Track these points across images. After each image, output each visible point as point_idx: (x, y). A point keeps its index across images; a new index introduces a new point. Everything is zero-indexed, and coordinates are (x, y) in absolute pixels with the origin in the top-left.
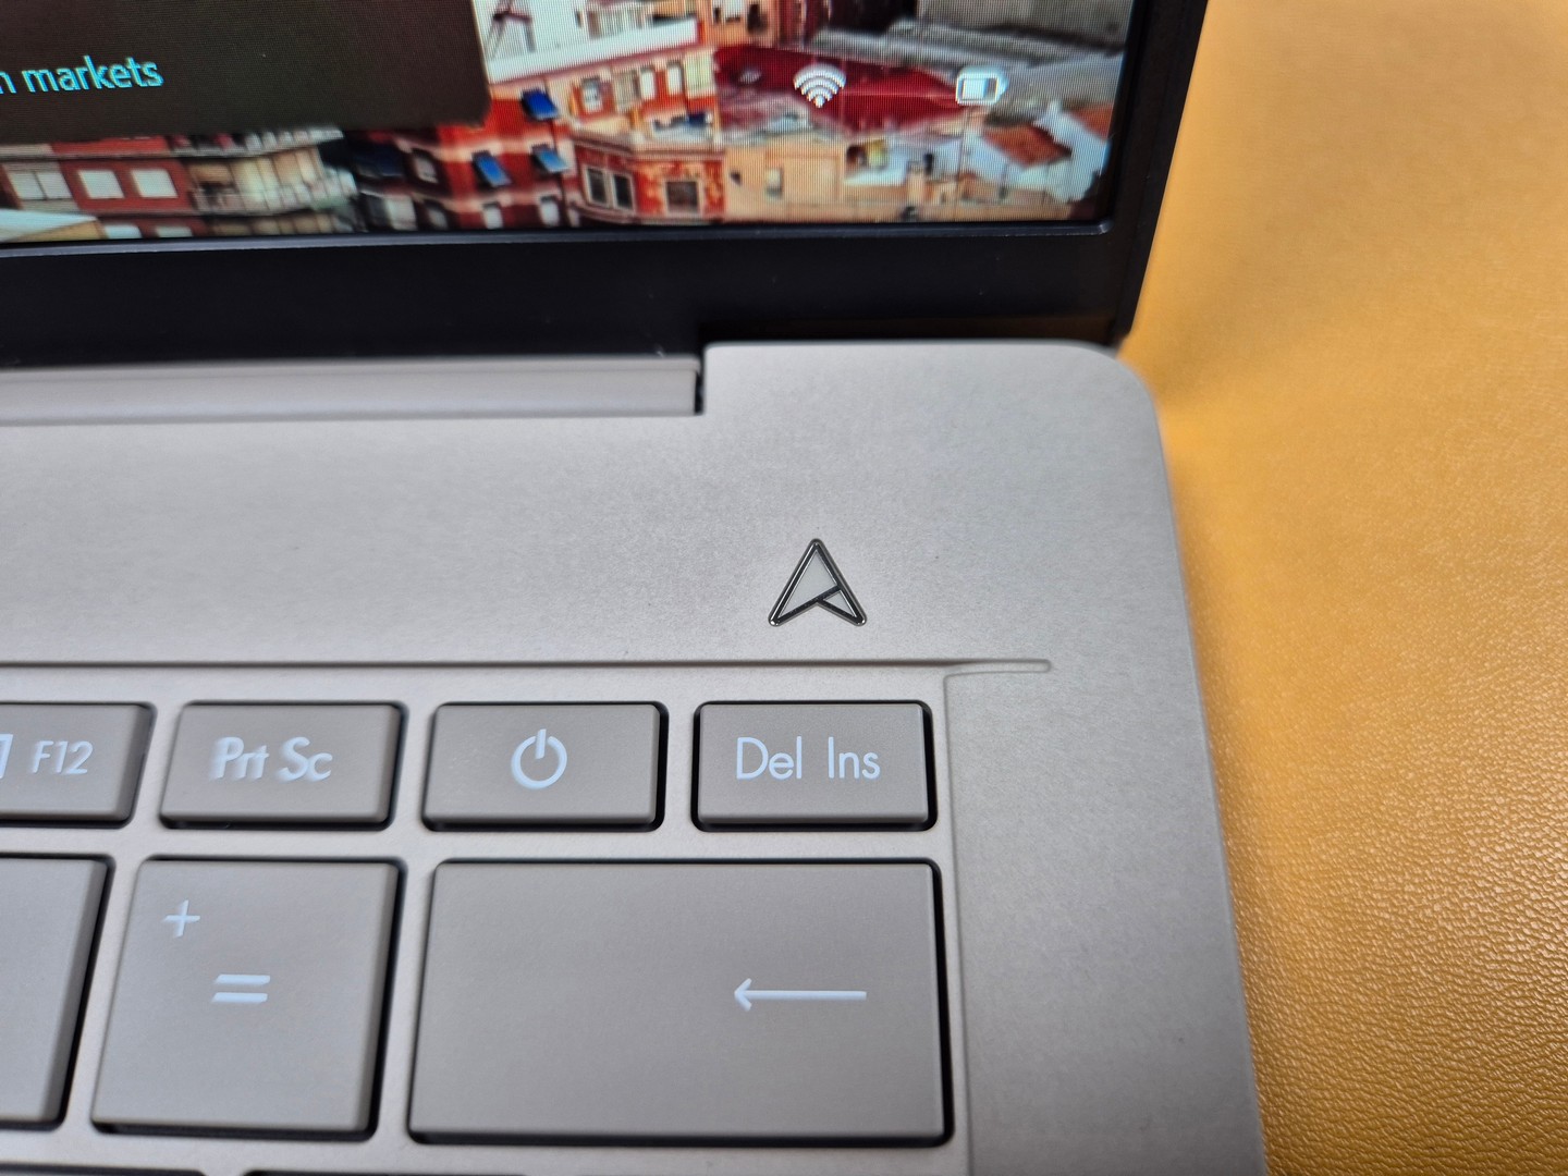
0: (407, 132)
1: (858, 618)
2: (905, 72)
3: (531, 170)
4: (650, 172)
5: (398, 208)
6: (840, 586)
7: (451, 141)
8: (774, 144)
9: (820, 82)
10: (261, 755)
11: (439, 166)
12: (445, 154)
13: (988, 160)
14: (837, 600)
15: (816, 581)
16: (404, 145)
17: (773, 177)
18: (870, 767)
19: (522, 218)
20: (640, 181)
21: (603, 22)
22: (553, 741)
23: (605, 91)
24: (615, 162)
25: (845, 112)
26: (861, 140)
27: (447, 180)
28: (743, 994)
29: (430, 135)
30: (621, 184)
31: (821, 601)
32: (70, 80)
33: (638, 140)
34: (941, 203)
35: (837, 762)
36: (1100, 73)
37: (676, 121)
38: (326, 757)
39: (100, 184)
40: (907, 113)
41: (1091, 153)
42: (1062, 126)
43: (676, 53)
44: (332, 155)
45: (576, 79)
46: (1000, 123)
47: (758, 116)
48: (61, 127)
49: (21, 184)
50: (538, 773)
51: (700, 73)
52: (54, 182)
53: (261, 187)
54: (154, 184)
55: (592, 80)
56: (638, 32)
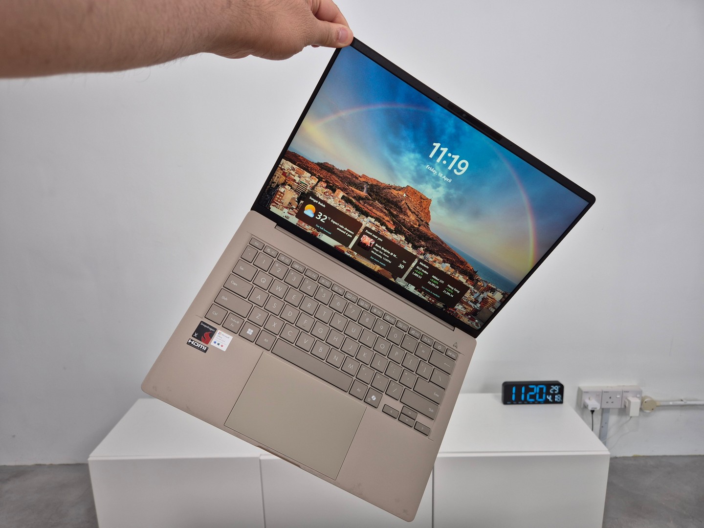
1: (457, 348)
2: (474, 318)
3: (453, 312)
4: (458, 316)
5: (444, 310)
6: (457, 345)
8: (465, 318)
9: (469, 317)
10: (427, 339)
13: (475, 325)
15: (455, 344)
17: (463, 319)
18: (454, 356)
19: (450, 314)
22: (441, 346)
25: (469, 319)
27: (448, 310)
28: (445, 363)
29: (449, 308)
30: (456, 315)
31: (455, 346)
32: (435, 295)
33: (459, 314)
34: (471, 325)
36: (482, 324)
37: (461, 314)
39: (430, 299)
40: (472, 320)
41: (480, 327)
42: (479, 325)
44: (443, 305)
46: (476, 323)
47: (465, 316)
48: (432, 296)
49: (426, 296)
50: (439, 348)
51: (465, 313)
52: (428, 297)
53: (438, 304)
54: (433, 301)
55: (459, 310)
56: (463, 310)
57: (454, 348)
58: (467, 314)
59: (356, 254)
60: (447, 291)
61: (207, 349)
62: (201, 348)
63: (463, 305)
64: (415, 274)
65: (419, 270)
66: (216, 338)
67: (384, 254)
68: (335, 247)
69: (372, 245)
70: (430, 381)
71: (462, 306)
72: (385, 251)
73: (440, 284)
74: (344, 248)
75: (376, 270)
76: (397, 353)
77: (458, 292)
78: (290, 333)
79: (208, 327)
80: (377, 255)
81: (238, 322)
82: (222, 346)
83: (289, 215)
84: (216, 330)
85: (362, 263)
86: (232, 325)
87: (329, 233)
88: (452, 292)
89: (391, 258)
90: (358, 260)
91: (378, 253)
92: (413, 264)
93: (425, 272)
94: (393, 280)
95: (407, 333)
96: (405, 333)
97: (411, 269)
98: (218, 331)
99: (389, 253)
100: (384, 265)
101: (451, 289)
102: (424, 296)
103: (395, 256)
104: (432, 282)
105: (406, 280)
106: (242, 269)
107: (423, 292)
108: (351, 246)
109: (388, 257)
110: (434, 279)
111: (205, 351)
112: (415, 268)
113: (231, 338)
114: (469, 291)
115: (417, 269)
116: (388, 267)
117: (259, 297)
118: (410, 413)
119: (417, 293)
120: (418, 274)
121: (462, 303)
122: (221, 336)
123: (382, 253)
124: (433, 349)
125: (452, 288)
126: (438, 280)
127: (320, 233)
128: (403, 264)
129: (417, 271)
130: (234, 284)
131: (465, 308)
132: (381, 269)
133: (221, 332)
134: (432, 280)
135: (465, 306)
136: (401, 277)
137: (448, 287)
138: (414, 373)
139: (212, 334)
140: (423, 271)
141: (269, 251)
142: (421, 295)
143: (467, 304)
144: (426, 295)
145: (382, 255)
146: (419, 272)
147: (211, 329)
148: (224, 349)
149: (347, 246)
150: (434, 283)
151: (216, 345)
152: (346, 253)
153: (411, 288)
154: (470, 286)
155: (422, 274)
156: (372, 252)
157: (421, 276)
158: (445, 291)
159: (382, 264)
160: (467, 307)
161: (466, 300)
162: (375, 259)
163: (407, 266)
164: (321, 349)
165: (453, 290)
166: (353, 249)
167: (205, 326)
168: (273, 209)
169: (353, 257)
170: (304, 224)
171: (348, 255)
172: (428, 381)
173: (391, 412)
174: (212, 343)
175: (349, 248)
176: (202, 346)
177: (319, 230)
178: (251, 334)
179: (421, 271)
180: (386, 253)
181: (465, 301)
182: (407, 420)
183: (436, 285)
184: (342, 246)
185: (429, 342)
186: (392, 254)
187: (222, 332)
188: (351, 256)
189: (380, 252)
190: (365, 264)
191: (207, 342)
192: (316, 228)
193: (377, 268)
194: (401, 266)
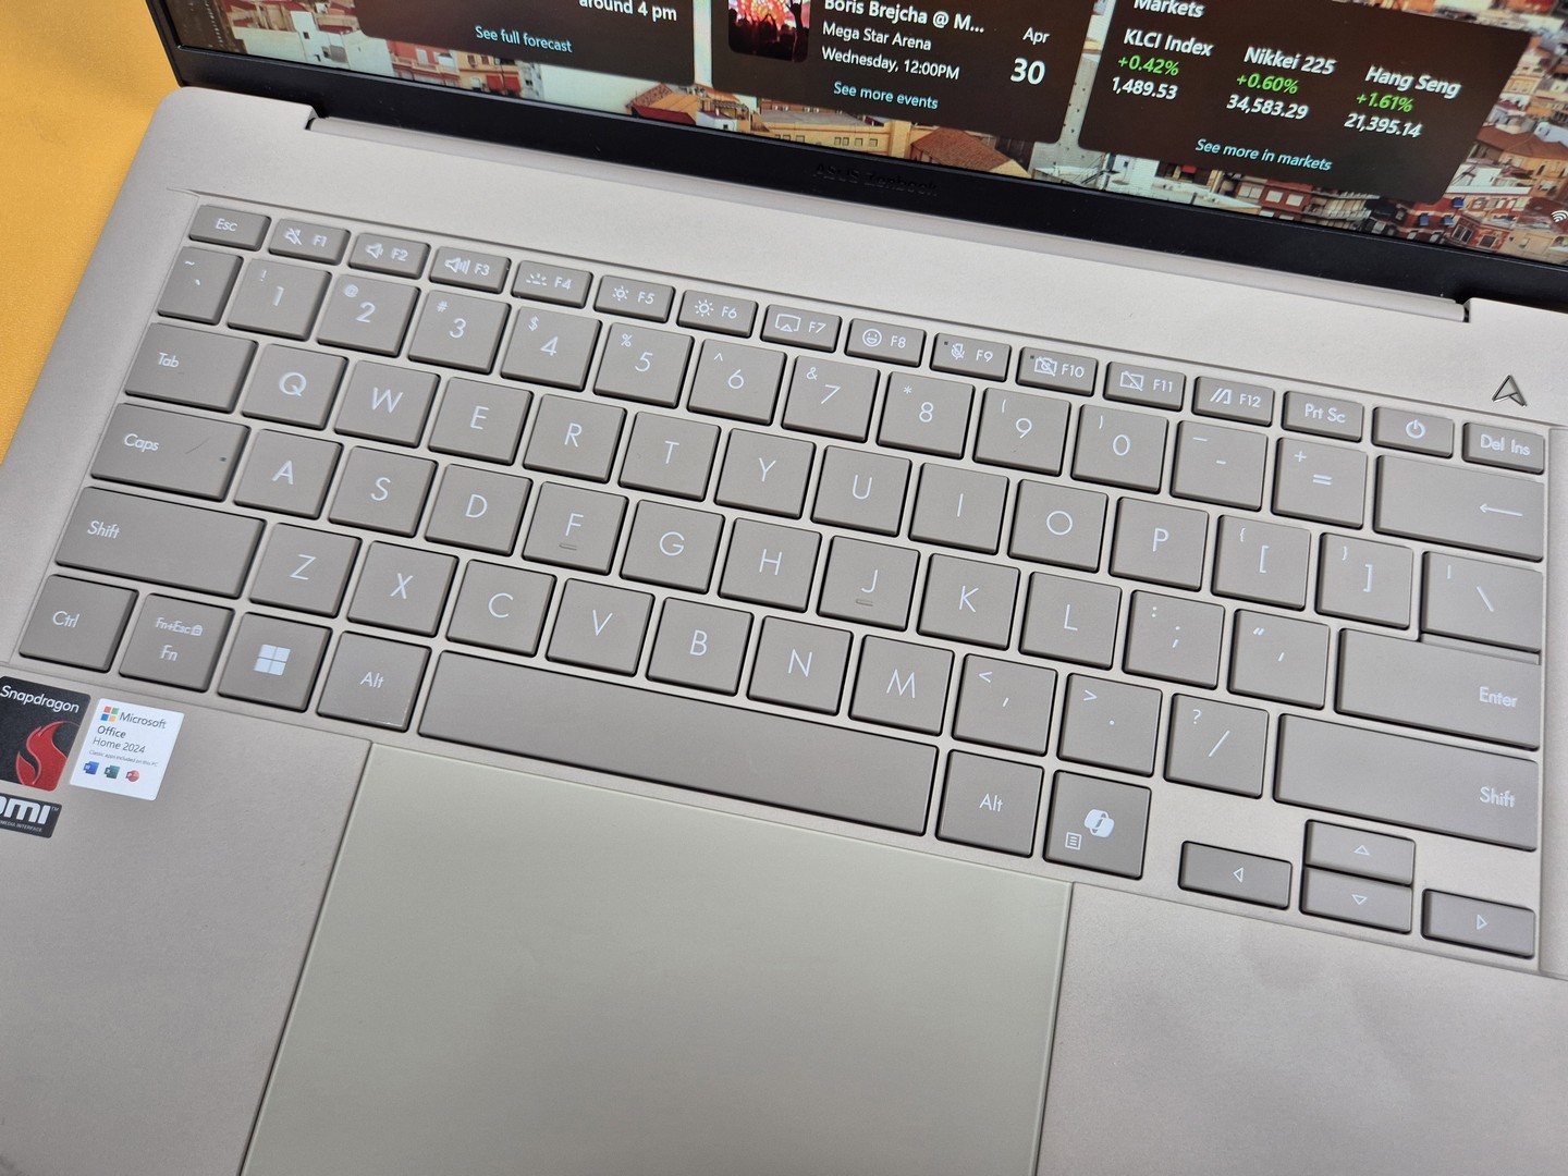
0: (1401, 202)
1: (1523, 403)
3: (1440, 223)
4: (1481, 231)
5: (1380, 226)
6: (1518, 392)
7: (1417, 209)
8: (1533, 231)
10: (1320, 411)
11: (1406, 215)
12: (1411, 212)
14: (1515, 396)
15: (1508, 389)
16: (1399, 206)
17: (1524, 242)
18: (1526, 451)
19: (1422, 240)
20: (1476, 233)
21: (1499, 182)
22: (1420, 425)
23: (1485, 202)
24: (1471, 226)
26: (1563, 235)
27: (1407, 221)
28: (1483, 508)
29: (1411, 205)
30: (1469, 233)
31: (1510, 396)
32: (1296, 161)
33: (1485, 221)
35: (1515, 448)
37: (1502, 217)
38: (1343, 416)
39: (1274, 197)
43: (1516, 197)
44: (1369, 204)
45: (1477, 197)
47: (1533, 221)
48: (1278, 175)
49: (1244, 191)
50: (1415, 433)
51: (1522, 204)
52: (1257, 192)
53: (1334, 209)
54: (1295, 201)
55: (1482, 199)
56: (1509, 187)
57: (1509, 407)
58: (1541, 206)
59: (750, 102)
60: (1370, 112)
61: (53, 817)
62: (20, 816)
63: (1505, 158)
64: (1135, 87)
65: (1146, 54)
66: (89, 744)
67: (897, 38)
68: (635, 109)
69: (805, 11)
70: (1422, 632)
71: (1496, 172)
72: (894, 14)
73: (1309, 86)
74: (676, 100)
75: (899, 150)
76: (1161, 535)
77: (1451, 90)
78: (501, 605)
79: (41, 700)
80: (863, 60)
81: (199, 628)
82: (132, 777)
83: (335, 39)
84: (83, 700)
85: (812, 138)
86: (168, 653)
87: (558, 46)
88: (1406, 105)
89: (947, 45)
90: (782, 134)
91: (861, 47)
92: (1098, 29)
93: (1194, 47)
94: (1012, 168)
95: (1186, 414)
96: (1174, 418)
97: (1089, 63)
98: (100, 706)
99: (923, 18)
100: (931, 103)
101: (1391, 89)
102: (1231, 194)
103: (963, 22)
104: (1255, 93)
105: (1088, 140)
106: (172, 363)
107: (1216, 175)
108: (703, 71)
109: (927, 46)
110: (1265, 70)
111: (46, 830)
112: (1114, 43)
113: (174, 720)
114: (1530, 59)
115: (1131, 50)
116: (955, 108)
117: (287, 471)
118: (1363, 852)
119: (1181, 191)
120: (1145, 76)
121: (1493, 149)
122: (117, 723)
123: (882, 38)
124: (1376, 451)
125: (1404, 82)
126: (1290, 62)
127: (521, 69)
128: (1032, 53)
129: (1134, 63)
130: (144, 445)
131: (1522, 175)
132: (920, 133)
133: (113, 704)
134: (1253, 81)
135: (1518, 162)
136: (1052, 135)
137: (1374, 86)
138: (1309, 613)
139: (66, 732)
140: (1173, 43)
141: (296, 241)
142: (1208, 195)
143: (1529, 143)
144: (1237, 184)
145: (889, 51)
146: (1149, 66)
147: (58, 706)
148: (147, 788)
149: (685, 76)
150: (1268, 95)
151: (99, 782)
152: (702, 120)
153: (1139, 177)
154: (1534, 22)
155: (1173, 69)
156: (829, 53)
157: (1170, 80)
158: (1354, 120)
159: (915, 101)
160: (1532, 164)
161: (1521, 120)
162: (865, 92)
163: (1063, 59)
164: (699, 643)
165: (1411, 92)
166: (722, 81)
167: (25, 698)
168: (258, 41)
169: (746, 127)
170: (421, 53)
171: (719, 124)
172: (1413, 632)
173: (1240, 878)
174: (75, 776)
175: (703, 89)
176: (24, 806)
177: (508, 54)
178: (278, 669)
179: (1161, 53)
180: (909, 29)
181: (1512, 129)
182: (1360, 898)
183: (1287, 98)
184: (662, 93)
185: (1336, 420)
186: (941, 19)
187: (125, 707)
188: (733, 125)
189: (872, 36)
190: (827, 140)
191: (48, 780)
192: (486, 48)
193: (896, 138)
194: (1028, 72)
